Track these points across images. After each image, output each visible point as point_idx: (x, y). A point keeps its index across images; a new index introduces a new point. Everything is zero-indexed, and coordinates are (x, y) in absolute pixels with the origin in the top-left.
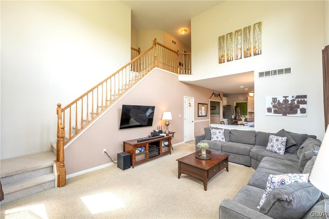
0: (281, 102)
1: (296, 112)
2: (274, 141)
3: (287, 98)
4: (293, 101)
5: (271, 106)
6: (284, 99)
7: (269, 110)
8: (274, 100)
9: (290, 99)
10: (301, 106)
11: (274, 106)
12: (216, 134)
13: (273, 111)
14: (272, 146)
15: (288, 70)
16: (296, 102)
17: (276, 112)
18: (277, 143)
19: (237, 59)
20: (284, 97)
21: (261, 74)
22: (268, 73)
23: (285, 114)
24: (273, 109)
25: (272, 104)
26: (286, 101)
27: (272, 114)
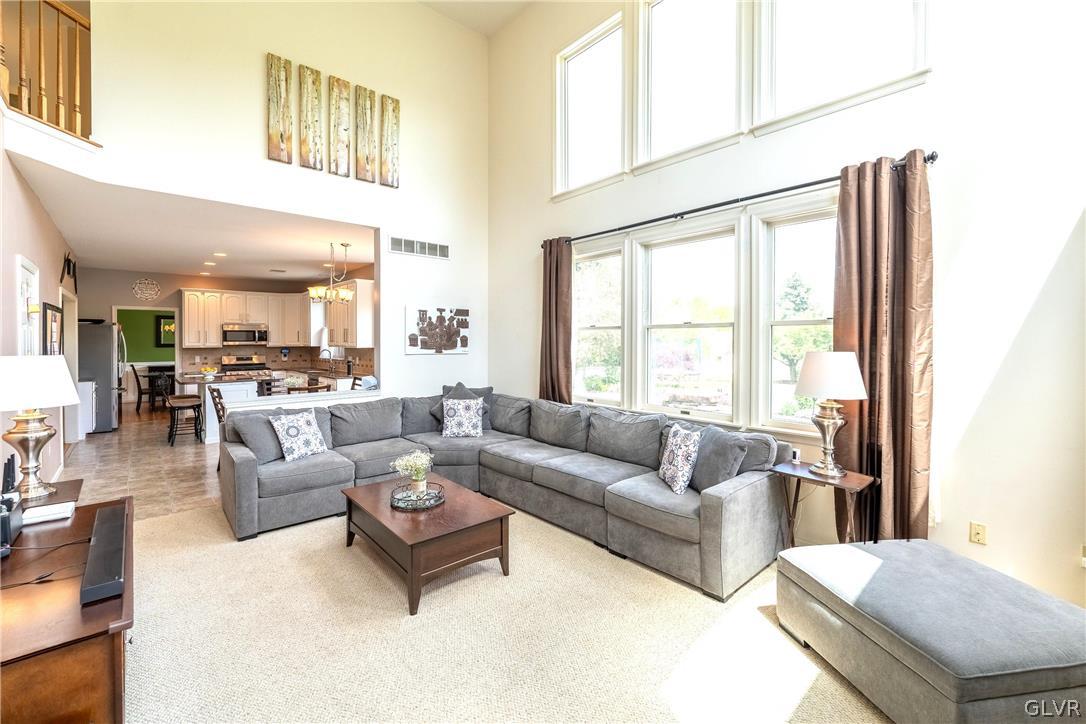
0: (434, 320)
1: (454, 346)
2: (462, 412)
3: (444, 314)
4: (451, 319)
5: (416, 331)
6: (439, 314)
7: (413, 341)
8: (423, 314)
9: (447, 315)
10: (463, 332)
11: (422, 331)
12: (298, 430)
13: (419, 343)
14: (460, 424)
15: (444, 251)
16: (455, 322)
17: (425, 345)
18: (467, 415)
19: (336, 174)
20: (438, 310)
21: (397, 243)
22: (410, 246)
23: (439, 351)
24: (420, 338)
25: (418, 324)
26: (441, 319)
27: (417, 350)
